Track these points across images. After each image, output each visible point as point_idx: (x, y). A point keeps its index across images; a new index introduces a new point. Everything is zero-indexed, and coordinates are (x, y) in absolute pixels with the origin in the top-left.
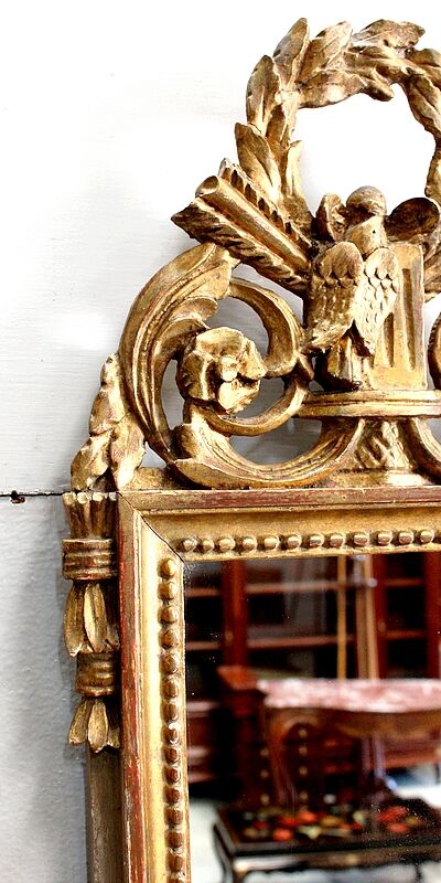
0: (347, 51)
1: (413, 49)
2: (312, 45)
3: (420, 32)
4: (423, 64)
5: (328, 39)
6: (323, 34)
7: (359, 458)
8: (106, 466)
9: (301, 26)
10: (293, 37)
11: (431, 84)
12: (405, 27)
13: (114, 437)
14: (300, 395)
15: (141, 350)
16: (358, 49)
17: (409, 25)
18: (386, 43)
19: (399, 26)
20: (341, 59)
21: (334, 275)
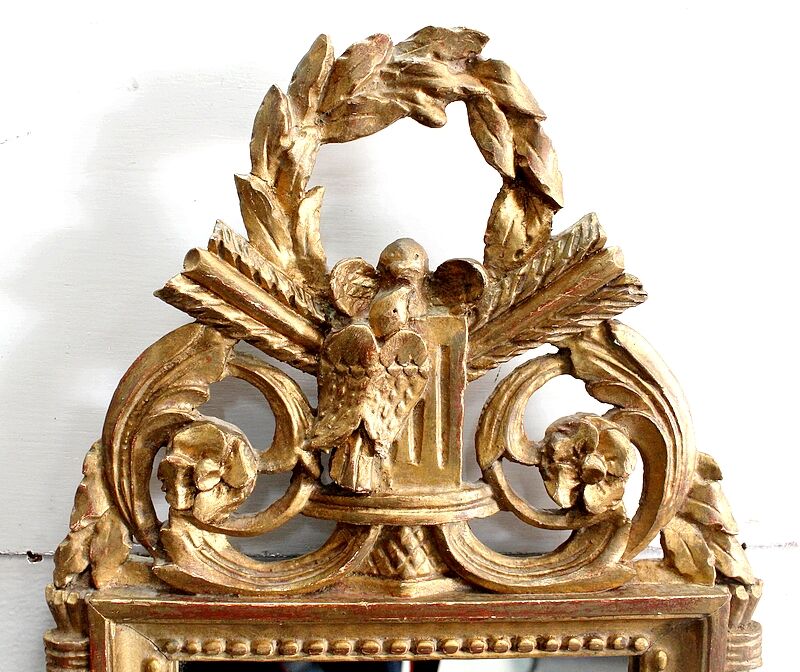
0: (385, 69)
1: (475, 59)
2: (337, 67)
3: (482, 40)
4: (485, 80)
5: (356, 59)
6: (348, 53)
7: (374, 560)
8: (87, 563)
9: (321, 45)
10: (311, 59)
11: (495, 107)
12: (462, 34)
13: (97, 531)
14: (306, 491)
15: (122, 443)
16: (400, 65)
17: (466, 32)
18: (437, 56)
19: (453, 34)
20: (377, 79)
21: (343, 362)
